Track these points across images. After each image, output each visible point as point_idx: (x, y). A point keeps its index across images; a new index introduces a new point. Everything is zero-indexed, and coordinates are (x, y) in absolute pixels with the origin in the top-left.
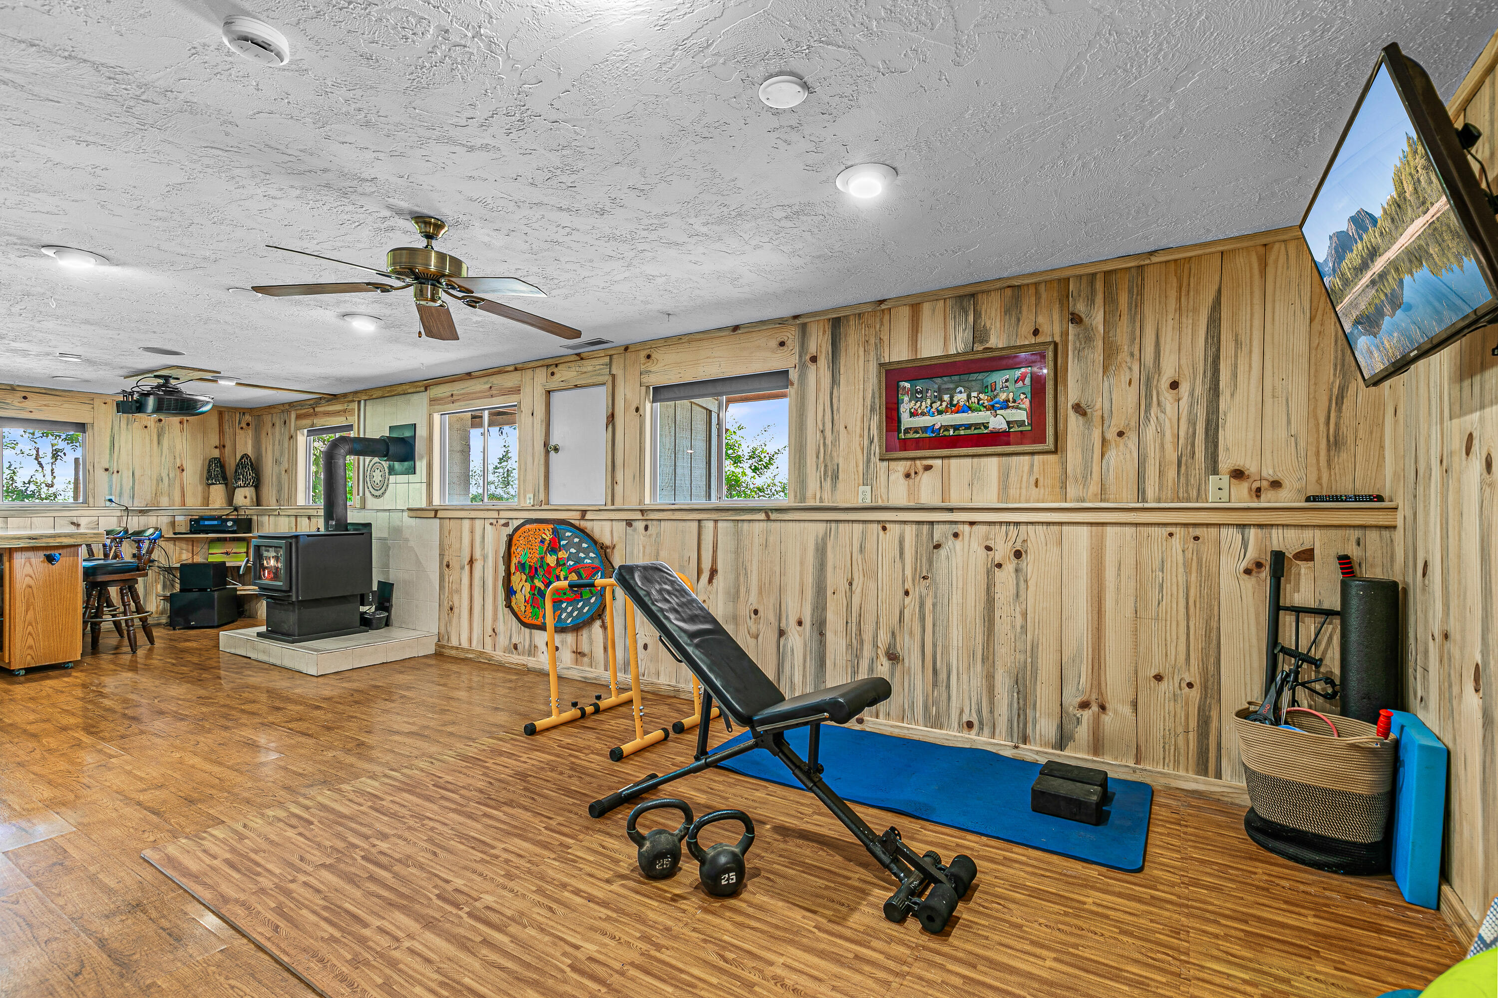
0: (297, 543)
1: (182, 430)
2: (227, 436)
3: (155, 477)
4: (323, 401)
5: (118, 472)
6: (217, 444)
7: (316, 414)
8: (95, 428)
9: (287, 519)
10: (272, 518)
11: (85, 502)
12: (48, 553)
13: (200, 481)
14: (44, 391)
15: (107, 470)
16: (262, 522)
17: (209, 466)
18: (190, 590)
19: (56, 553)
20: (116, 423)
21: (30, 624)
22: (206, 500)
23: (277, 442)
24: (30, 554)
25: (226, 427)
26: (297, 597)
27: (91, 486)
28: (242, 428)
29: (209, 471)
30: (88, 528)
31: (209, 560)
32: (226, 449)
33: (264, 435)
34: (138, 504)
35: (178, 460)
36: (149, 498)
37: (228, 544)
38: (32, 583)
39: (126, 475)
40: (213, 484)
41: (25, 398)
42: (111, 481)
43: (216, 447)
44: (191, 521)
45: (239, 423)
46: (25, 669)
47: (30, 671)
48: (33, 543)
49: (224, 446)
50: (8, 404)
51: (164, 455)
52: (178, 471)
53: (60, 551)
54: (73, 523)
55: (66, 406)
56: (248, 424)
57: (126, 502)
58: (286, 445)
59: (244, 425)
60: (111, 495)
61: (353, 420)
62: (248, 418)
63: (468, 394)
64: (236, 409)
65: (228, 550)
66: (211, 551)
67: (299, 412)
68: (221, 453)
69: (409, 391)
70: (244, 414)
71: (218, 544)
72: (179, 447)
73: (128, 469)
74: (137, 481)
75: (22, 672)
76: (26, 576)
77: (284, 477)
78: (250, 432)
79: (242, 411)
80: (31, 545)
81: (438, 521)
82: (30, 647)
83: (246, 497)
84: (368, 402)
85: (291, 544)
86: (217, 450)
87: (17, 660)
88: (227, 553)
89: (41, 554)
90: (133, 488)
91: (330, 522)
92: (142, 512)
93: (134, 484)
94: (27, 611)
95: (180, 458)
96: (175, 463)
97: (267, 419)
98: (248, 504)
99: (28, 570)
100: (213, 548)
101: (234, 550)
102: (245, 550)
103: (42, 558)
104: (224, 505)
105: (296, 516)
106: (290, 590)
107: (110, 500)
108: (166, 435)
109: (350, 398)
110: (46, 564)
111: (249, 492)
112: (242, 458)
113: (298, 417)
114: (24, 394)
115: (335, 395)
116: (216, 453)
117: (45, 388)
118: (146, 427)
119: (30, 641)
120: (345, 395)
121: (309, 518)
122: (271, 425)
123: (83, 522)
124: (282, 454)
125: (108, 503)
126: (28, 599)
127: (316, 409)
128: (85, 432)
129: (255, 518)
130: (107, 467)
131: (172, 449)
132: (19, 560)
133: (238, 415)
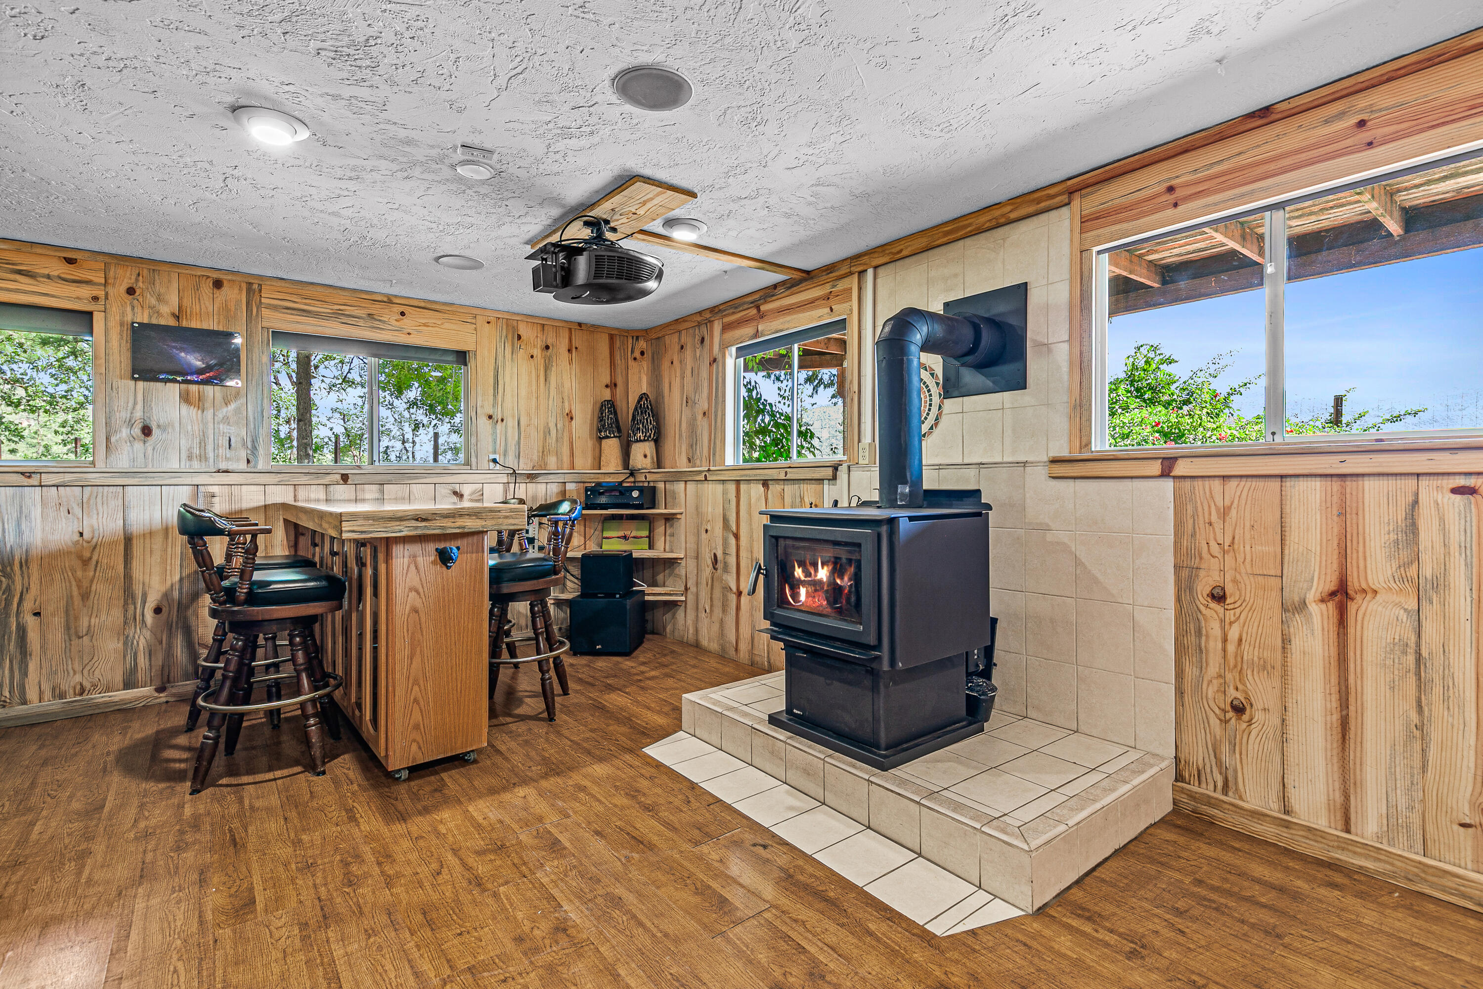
0: (892, 533)
1: (571, 362)
2: (619, 371)
3: (541, 428)
4: (780, 290)
5: (502, 420)
6: (608, 381)
7: (762, 316)
8: (478, 357)
9: (719, 487)
10: (691, 486)
11: (468, 463)
12: (441, 546)
13: (591, 434)
14: (422, 304)
15: (490, 417)
16: (674, 492)
17: (601, 411)
18: (595, 596)
19: (452, 545)
20: (500, 350)
21: (416, 682)
22: (598, 463)
23: (688, 372)
24: (416, 548)
25: (618, 357)
26: (893, 662)
27: (473, 440)
28: (635, 359)
29: (601, 419)
30: (472, 500)
31: (605, 547)
32: (618, 389)
33: (666, 364)
34: (524, 467)
35: (566, 404)
36: (535, 457)
37: (626, 524)
38: (418, 603)
39: (511, 423)
40: (607, 437)
41: (403, 314)
42: (494, 433)
43: (607, 386)
44: (587, 489)
45: (632, 352)
46: (409, 768)
47: (417, 770)
48: (422, 528)
49: (615, 385)
50: (384, 322)
51: (551, 397)
52: (567, 419)
53: (459, 543)
54: (455, 493)
55: (447, 325)
56: (642, 353)
57: (511, 462)
58: (704, 374)
59: (637, 354)
60: (495, 453)
61: (840, 311)
62: (642, 344)
63: (1242, 168)
64: (627, 331)
65: (628, 533)
66: (606, 534)
67: (726, 320)
68: (613, 394)
69: (1013, 216)
70: (637, 338)
71: (614, 524)
72: (567, 384)
73: (513, 416)
74: (522, 434)
75: (405, 774)
76: (411, 589)
77: (703, 424)
78: (645, 365)
79: (635, 334)
80: (419, 532)
81: (1168, 485)
82: (416, 727)
83: (645, 456)
84: (881, 271)
85: (879, 536)
86: (608, 391)
87: (398, 754)
88: (625, 538)
89: (431, 548)
90: (519, 443)
91: (900, 488)
92: (532, 477)
93: (519, 438)
94: (411, 657)
95: (569, 402)
96: (563, 408)
97: (672, 341)
98: (649, 466)
99: (413, 579)
100: (609, 529)
101: (634, 534)
102: (646, 533)
103: (433, 556)
104: (620, 469)
105: (738, 482)
106: (878, 647)
107: (495, 461)
108: (554, 369)
109: (844, 270)
110: (439, 568)
111: (648, 448)
112: (641, 398)
113: (726, 328)
114: (402, 308)
115: (808, 272)
116: (607, 395)
117: (424, 300)
118: (532, 357)
119: (417, 716)
120: (830, 268)
121: (765, 483)
122: (677, 347)
123: (466, 490)
124: (697, 388)
125: (492, 465)
126: (413, 633)
127: (763, 308)
128: (466, 364)
129: (661, 485)
130: (491, 413)
131: (560, 388)
132: (401, 557)
133: (630, 341)
